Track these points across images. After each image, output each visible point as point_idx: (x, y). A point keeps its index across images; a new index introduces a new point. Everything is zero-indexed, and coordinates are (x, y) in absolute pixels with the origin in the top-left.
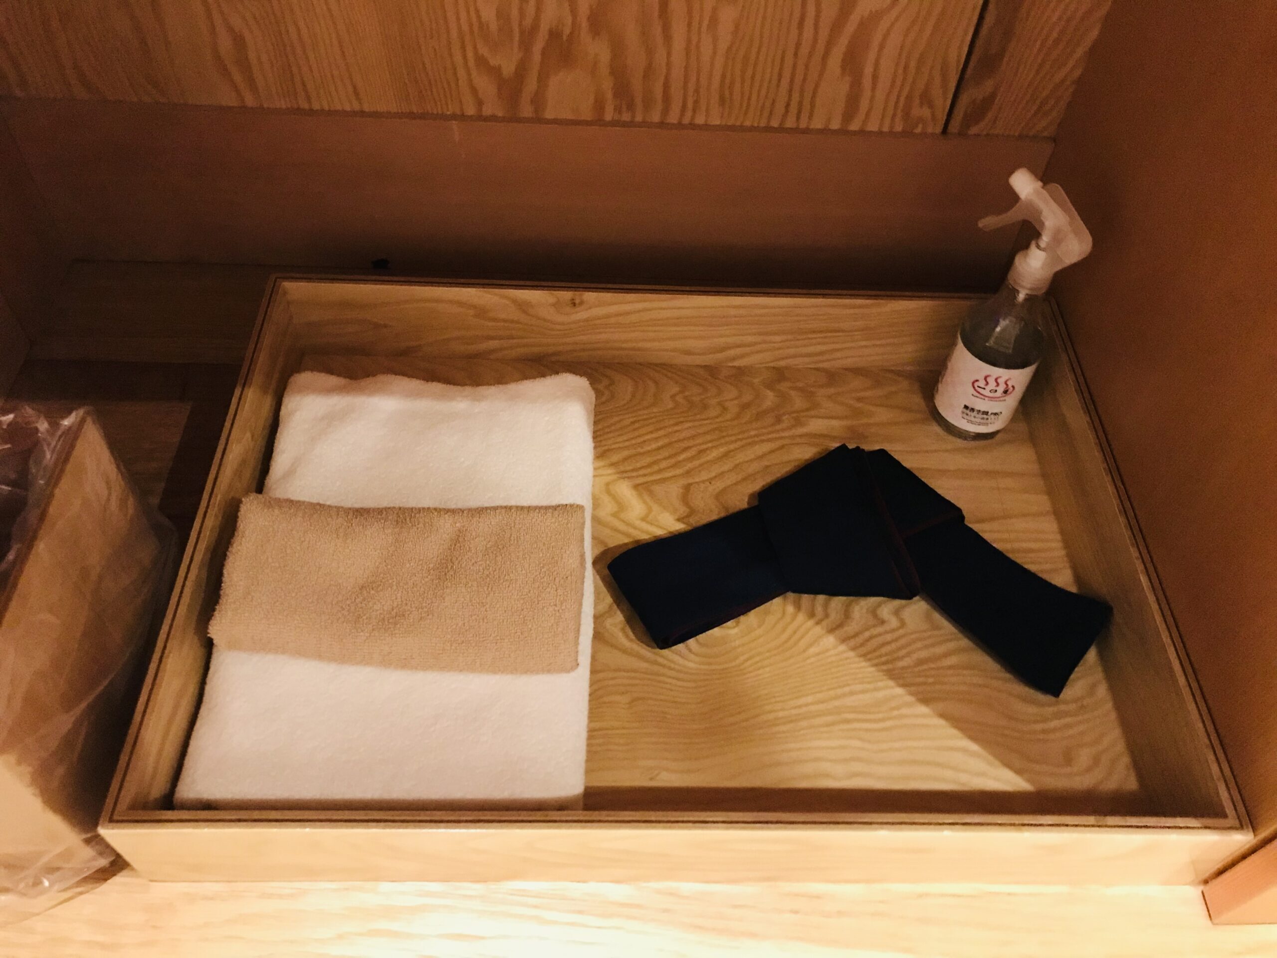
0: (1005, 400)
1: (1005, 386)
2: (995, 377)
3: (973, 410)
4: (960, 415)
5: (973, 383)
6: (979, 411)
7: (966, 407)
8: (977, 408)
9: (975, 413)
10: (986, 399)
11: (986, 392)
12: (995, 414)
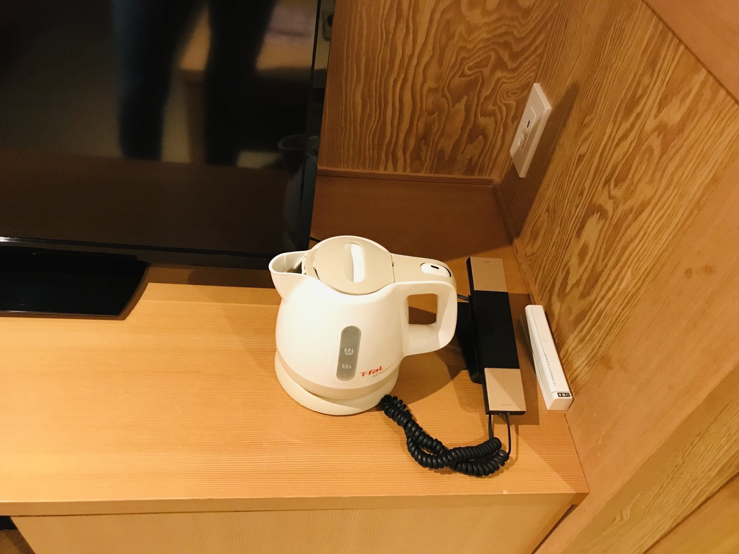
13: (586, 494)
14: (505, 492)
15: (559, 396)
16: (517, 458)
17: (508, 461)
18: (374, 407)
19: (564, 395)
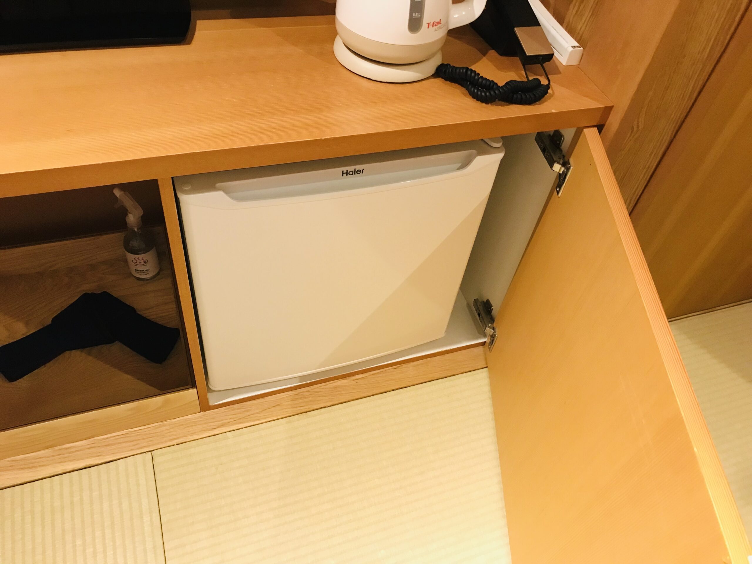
0: (147, 265)
1: (143, 261)
2: (137, 258)
3: (138, 270)
4: (135, 272)
5: (132, 261)
6: (140, 271)
7: (136, 270)
8: (139, 269)
9: (139, 271)
10: (140, 266)
11: (138, 263)
12: (147, 270)
13: (613, 106)
14: (553, 111)
15: (573, 48)
16: (554, 93)
17: (548, 95)
18: (430, 76)
19: (576, 47)
